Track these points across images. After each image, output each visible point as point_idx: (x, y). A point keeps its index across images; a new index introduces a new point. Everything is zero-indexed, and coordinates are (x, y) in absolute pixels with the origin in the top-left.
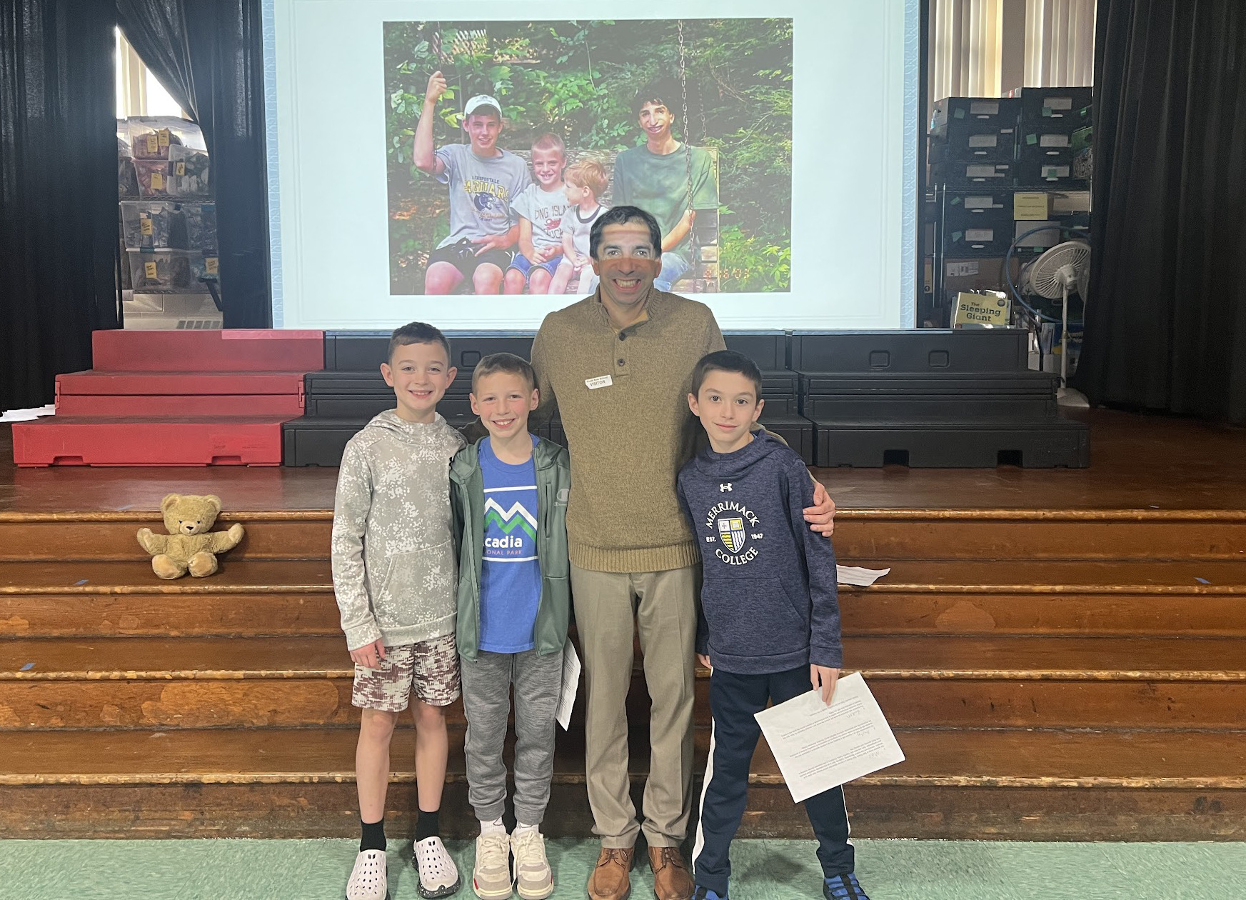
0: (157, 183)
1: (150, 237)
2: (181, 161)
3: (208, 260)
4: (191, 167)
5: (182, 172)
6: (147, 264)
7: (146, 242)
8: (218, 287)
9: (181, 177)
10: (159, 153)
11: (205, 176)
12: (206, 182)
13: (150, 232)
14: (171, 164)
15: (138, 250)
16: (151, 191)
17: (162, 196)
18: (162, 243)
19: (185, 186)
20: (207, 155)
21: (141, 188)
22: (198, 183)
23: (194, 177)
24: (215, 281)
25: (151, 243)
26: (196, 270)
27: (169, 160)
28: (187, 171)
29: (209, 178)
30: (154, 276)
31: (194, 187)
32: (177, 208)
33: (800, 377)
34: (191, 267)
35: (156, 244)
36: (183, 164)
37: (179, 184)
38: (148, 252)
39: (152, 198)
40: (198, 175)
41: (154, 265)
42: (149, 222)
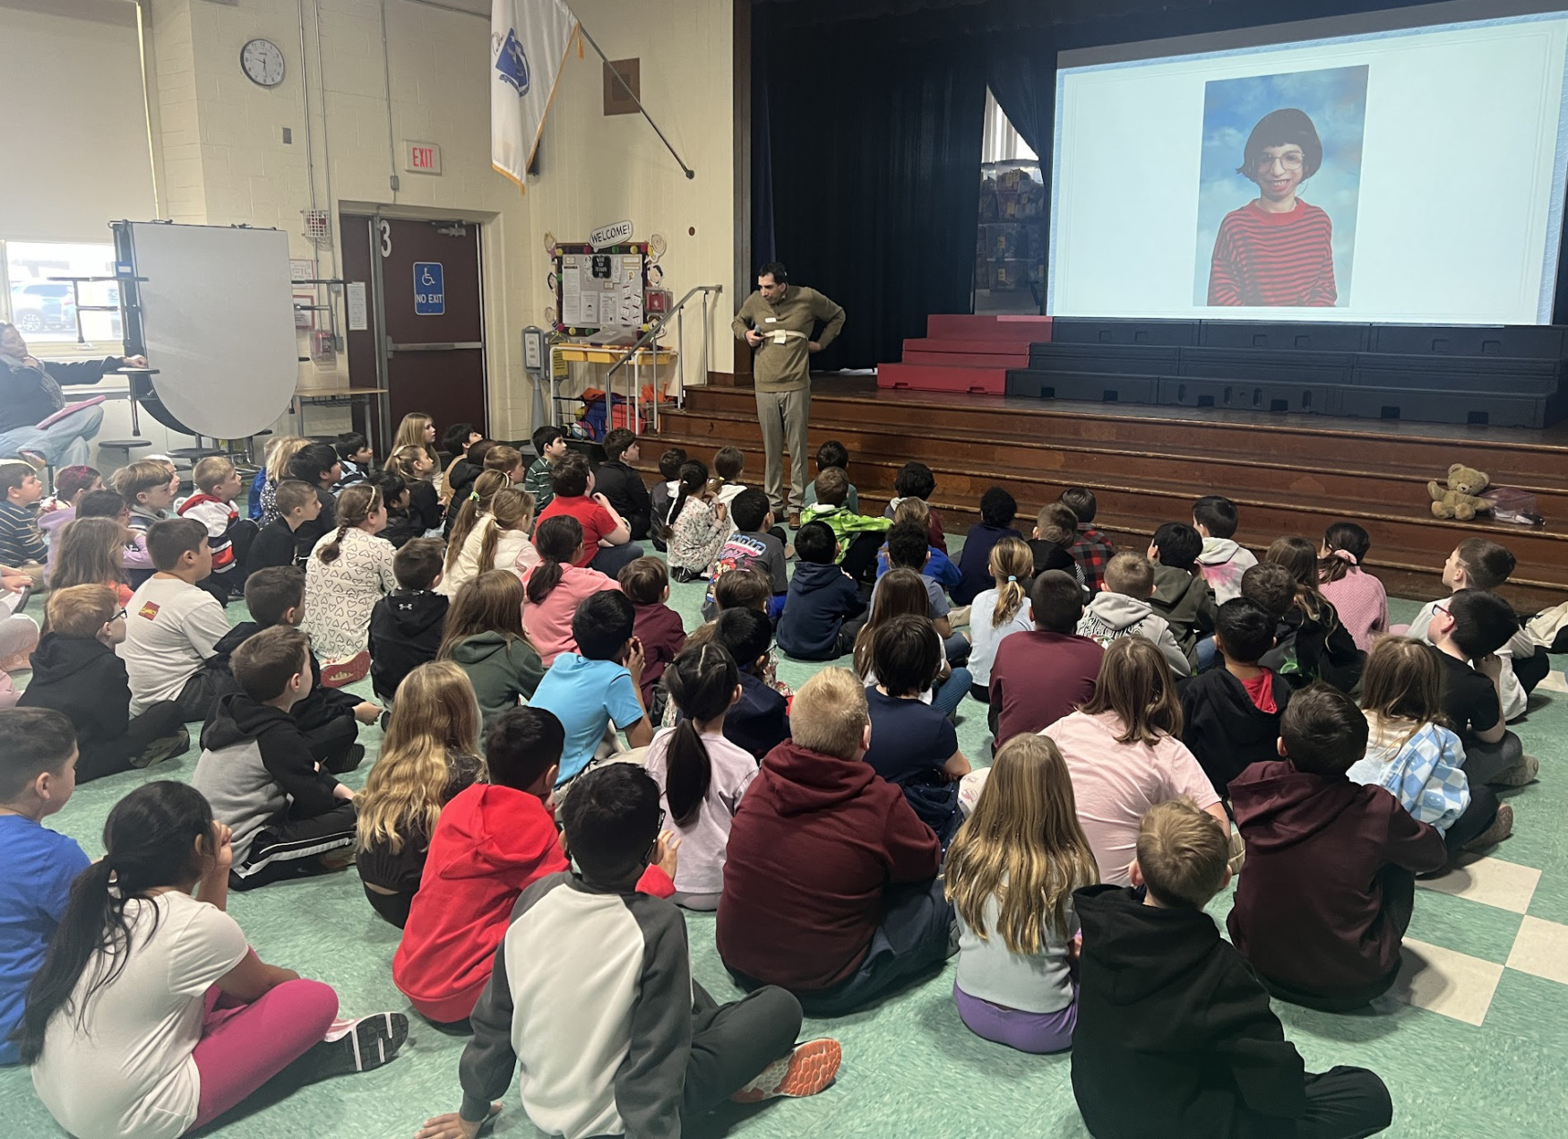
0: (1011, 209)
1: (1002, 250)
2: (1026, 192)
4: (1032, 197)
5: (1026, 201)
6: (1000, 270)
7: (999, 254)
9: (1025, 204)
10: (1012, 187)
11: (1040, 203)
12: (1041, 207)
13: (1002, 247)
14: (1019, 195)
15: (994, 259)
16: (1007, 216)
17: (1013, 219)
18: (1010, 255)
19: (1028, 211)
21: (1001, 214)
22: (1036, 208)
23: (1034, 205)
25: (1003, 255)
27: (1019, 192)
28: (1029, 200)
29: (1043, 204)
30: (1004, 279)
31: (1033, 211)
32: (1023, 227)
34: (1029, 272)
35: (1007, 255)
36: (1027, 195)
37: (1024, 210)
38: (1000, 263)
39: (1007, 221)
40: (1037, 202)
41: (1003, 271)
42: (1003, 239)
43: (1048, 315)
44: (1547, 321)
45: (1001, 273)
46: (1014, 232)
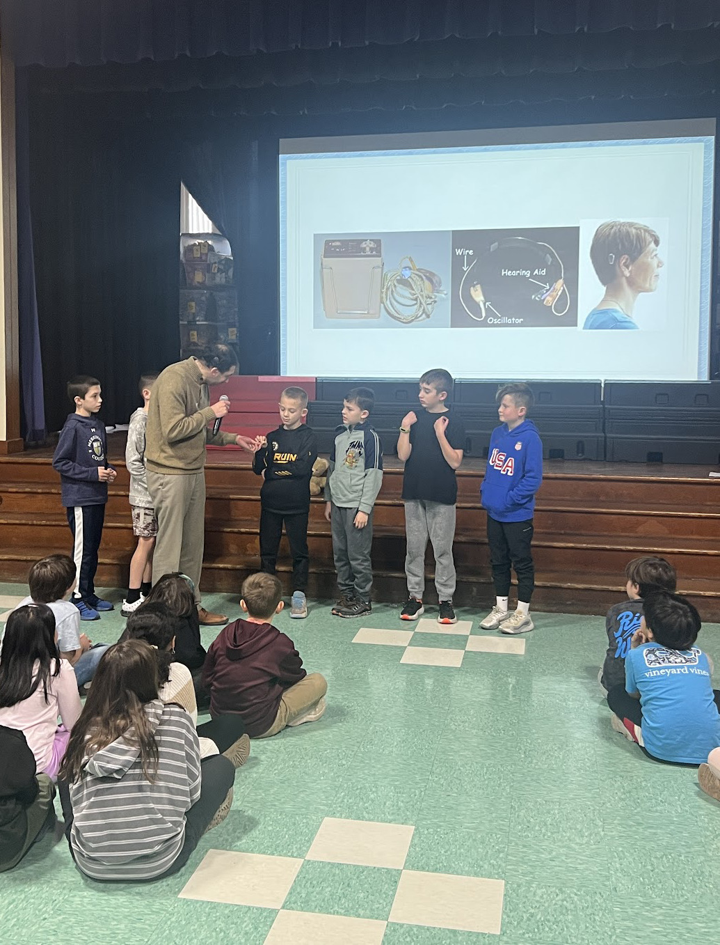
0: (199, 278)
1: (194, 314)
2: (215, 263)
3: (230, 330)
4: (222, 267)
5: (216, 271)
6: (192, 332)
7: (191, 318)
8: (238, 347)
9: (214, 274)
10: (201, 258)
11: (231, 273)
12: (231, 277)
13: (193, 311)
14: (209, 265)
15: (186, 323)
16: (195, 283)
17: (202, 286)
18: (202, 319)
19: (218, 280)
20: (232, 258)
21: (188, 281)
22: (226, 278)
23: (224, 274)
24: (236, 344)
25: (194, 318)
26: (222, 337)
27: (208, 262)
28: (219, 270)
29: (233, 274)
30: (196, 340)
31: (223, 280)
32: (212, 295)
33: (604, 409)
34: (219, 334)
35: (198, 319)
36: (217, 265)
37: (214, 279)
38: (192, 324)
39: (196, 288)
40: (226, 272)
41: (195, 333)
42: (193, 304)
43: (281, 375)
44: (705, 378)
45: (193, 335)
46: (203, 298)
